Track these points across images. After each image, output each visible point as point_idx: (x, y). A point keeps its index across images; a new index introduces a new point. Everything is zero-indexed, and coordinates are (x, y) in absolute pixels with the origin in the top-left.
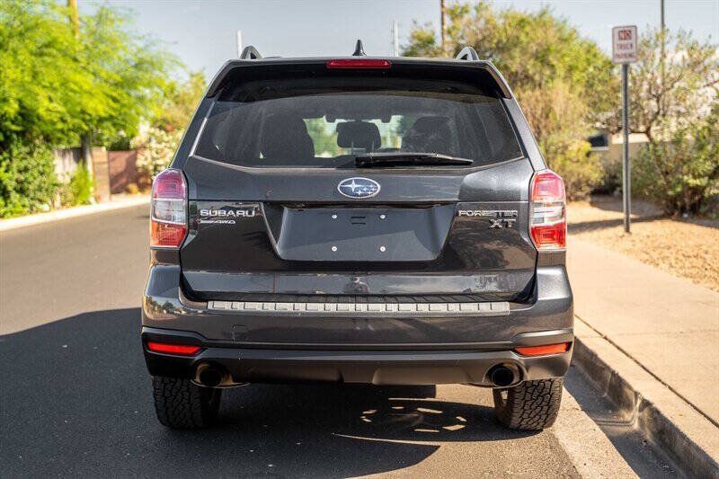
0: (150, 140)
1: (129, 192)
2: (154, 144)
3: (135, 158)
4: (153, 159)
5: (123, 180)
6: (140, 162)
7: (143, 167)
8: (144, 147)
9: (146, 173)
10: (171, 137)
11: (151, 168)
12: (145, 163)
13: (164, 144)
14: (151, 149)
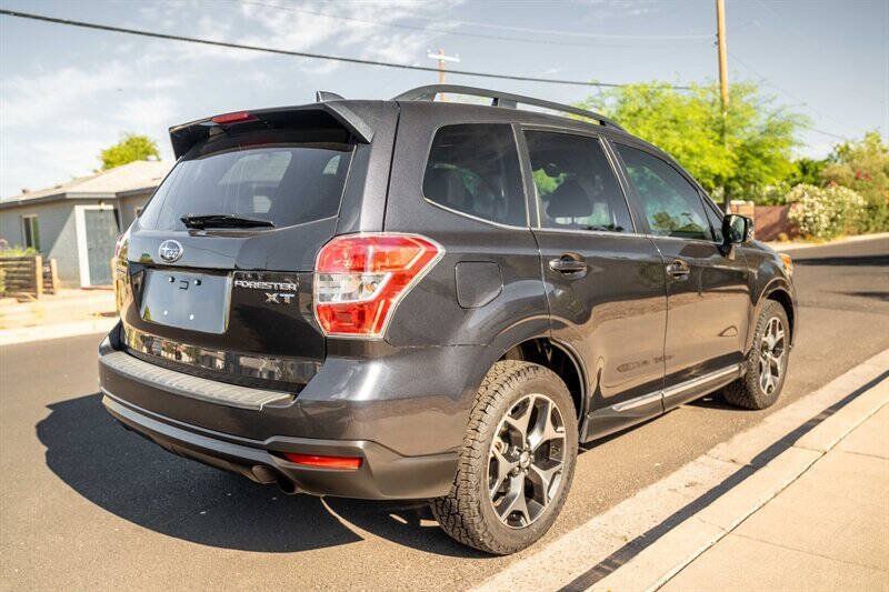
0: (803, 195)
1: (779, 240)
2: (806, 199)
3: (787, 211)
4: (805, 211)
5: (777, 230)
6: (791, 215)
7: (794, 218)
8: (796, 202)
9: (796, 224)
10: (824, 192)
11: (801, 219)
12: (796, 215)
13: (815, 199)
14: (803, 203)
